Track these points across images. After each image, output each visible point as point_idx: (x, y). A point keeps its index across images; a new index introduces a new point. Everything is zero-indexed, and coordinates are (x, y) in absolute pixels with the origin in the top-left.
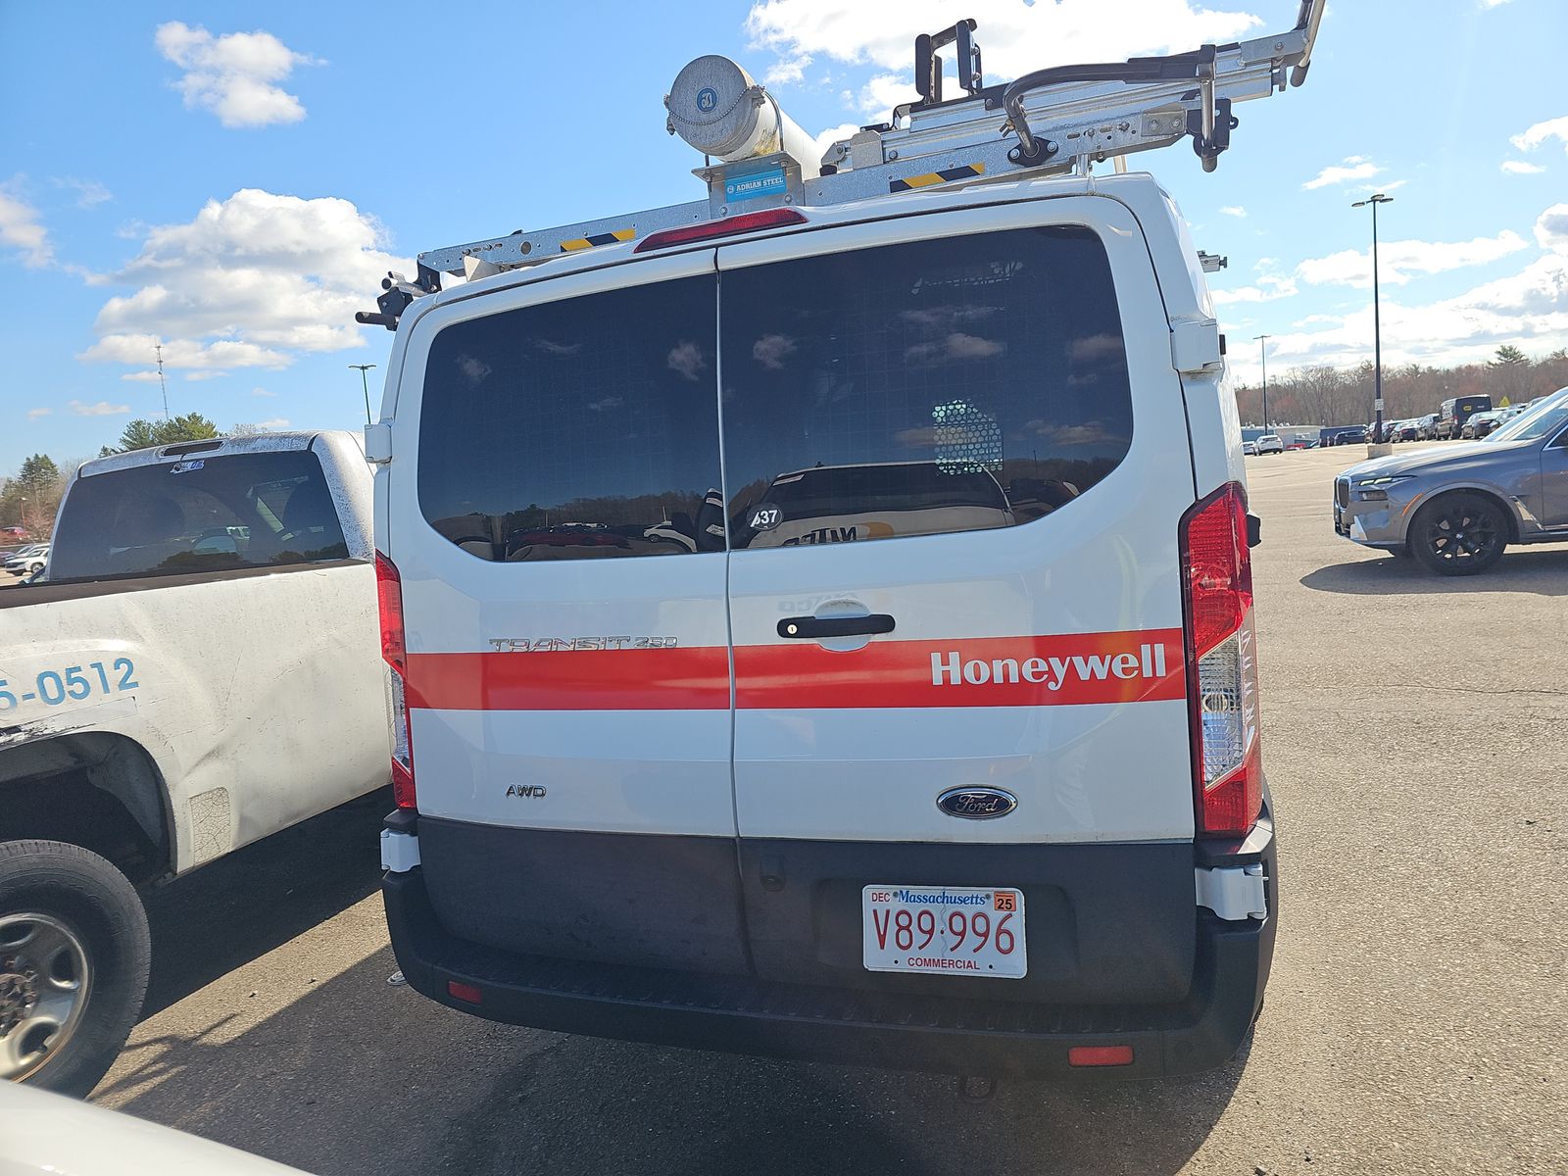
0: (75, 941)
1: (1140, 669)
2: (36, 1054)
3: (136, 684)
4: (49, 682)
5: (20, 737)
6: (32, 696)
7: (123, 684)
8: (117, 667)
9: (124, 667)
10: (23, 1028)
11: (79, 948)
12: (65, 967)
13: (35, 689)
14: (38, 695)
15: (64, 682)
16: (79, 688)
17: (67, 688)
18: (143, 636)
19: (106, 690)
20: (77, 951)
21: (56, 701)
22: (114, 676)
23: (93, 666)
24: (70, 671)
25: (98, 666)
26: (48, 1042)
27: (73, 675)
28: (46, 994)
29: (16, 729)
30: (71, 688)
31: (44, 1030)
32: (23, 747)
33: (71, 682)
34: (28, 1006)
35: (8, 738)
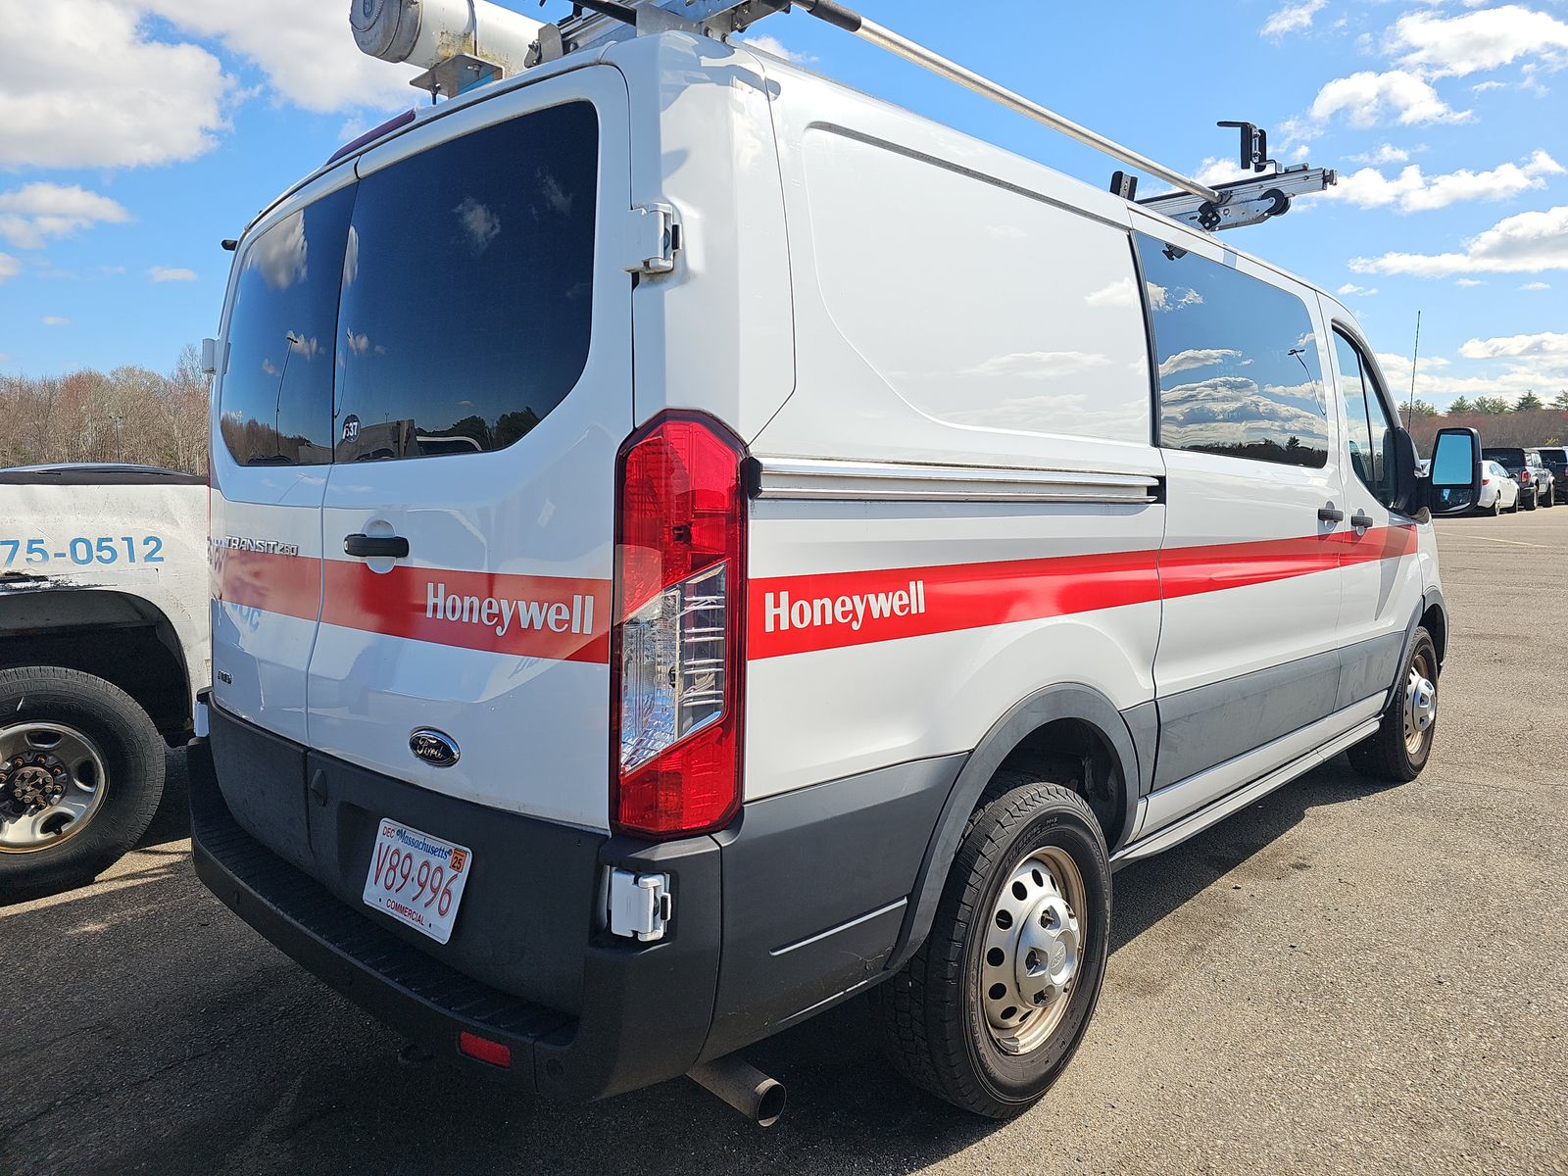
0: (94, 754)
1: (570, 622)
2: (52, 835)
3: (161, 559)
4: (81, 548)
5: (46, 585)
6: (64, 555)
7: (149, 557)
8: (146, 542)
9: (153, 544)
10: (48, 812)
11: (98, 761)
12: (88, 774)
13: (67, 550)
14: (68, 555)
15: (94, 548)
16: (107, 555)
17: (95, 553)
18: (179, 521)
19: (132, 559)
20: (97, 763)
21: (83, 562)
22: (141, 550)
23: (123, 539)
24: (101, 540)
25: (129, 540)
26: (64, 829)
27: (104, 544)
28: (68, 790)
29: (43, 579)
30: (100, 554)
31: (64, 818)
32: (46, 592)
33: (100, 548)
34: (56, 796)
35: (36, 584)
